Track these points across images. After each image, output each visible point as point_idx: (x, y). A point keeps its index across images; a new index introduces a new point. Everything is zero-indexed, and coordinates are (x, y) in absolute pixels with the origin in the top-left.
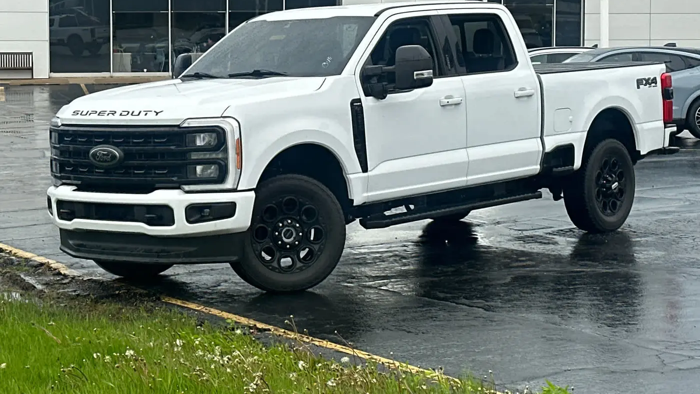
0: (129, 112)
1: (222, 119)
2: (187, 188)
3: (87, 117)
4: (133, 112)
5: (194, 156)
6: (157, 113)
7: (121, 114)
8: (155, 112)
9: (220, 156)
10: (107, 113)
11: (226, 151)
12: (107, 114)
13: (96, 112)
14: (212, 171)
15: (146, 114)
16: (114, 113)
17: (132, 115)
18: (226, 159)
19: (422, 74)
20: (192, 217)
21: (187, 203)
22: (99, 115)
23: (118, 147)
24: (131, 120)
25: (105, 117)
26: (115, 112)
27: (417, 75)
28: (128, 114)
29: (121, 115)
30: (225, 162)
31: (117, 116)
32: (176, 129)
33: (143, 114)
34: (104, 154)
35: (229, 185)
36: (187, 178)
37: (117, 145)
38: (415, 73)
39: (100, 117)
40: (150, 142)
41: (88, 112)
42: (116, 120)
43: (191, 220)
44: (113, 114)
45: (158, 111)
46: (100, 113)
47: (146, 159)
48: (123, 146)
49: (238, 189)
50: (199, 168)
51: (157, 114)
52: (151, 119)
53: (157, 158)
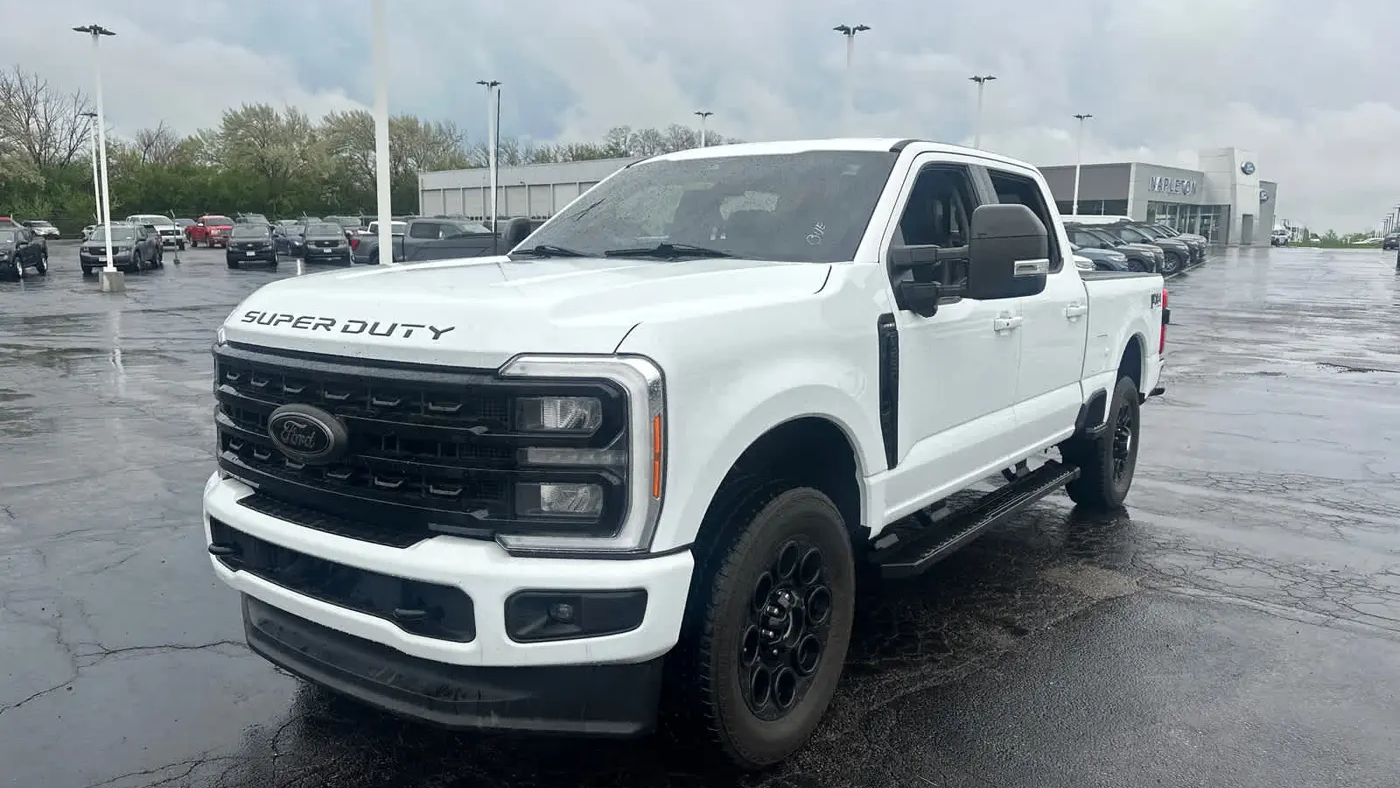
0: (365, 325)
1: (615, 360)
2: (513, 541)
3: (270, 329)
4: (376, 325)
5: (536, 456)
6: (437, 334)
7: (347, 327)
8: (432, 328)
9: (607, 458)
10: (314, 322)
11: (625, 446)
12: (312, 326)
13: (292, 318)
14: (583, 499)
15: (408, 334)
16: (330, 324)
17: (372, 332)
18: (624, 469)
19: (1032, 267)
20: (524, 624)
21: (511, 588)
22: (294, 326)
23: (332, 412)
24: (368, 347)
25: (309, 333)
26: (333, 322)
27: (1022, 267)
28: (361, 330)
29: (345, 330)
30: (621, 479)
31: (335, 333)
32: (487, 381)
33: (400, 331)
34: (299, 430)
35: (629, 539)
36: (516, 516)
37: (331, 408)
38: (1017, 263)
39: (297, 332)
40: (417, 409)
41: (275, 316)
42: (332, 341)
43: (523, 632)
44: (326, 326)
45: (440, 329)
46: (298, 321)
47: (406, 453)
48: (344, 412)
49: (654, 550)
50: (547, 491)
51: (436, 338)
52: (420, 347)
53: (436, 453)
